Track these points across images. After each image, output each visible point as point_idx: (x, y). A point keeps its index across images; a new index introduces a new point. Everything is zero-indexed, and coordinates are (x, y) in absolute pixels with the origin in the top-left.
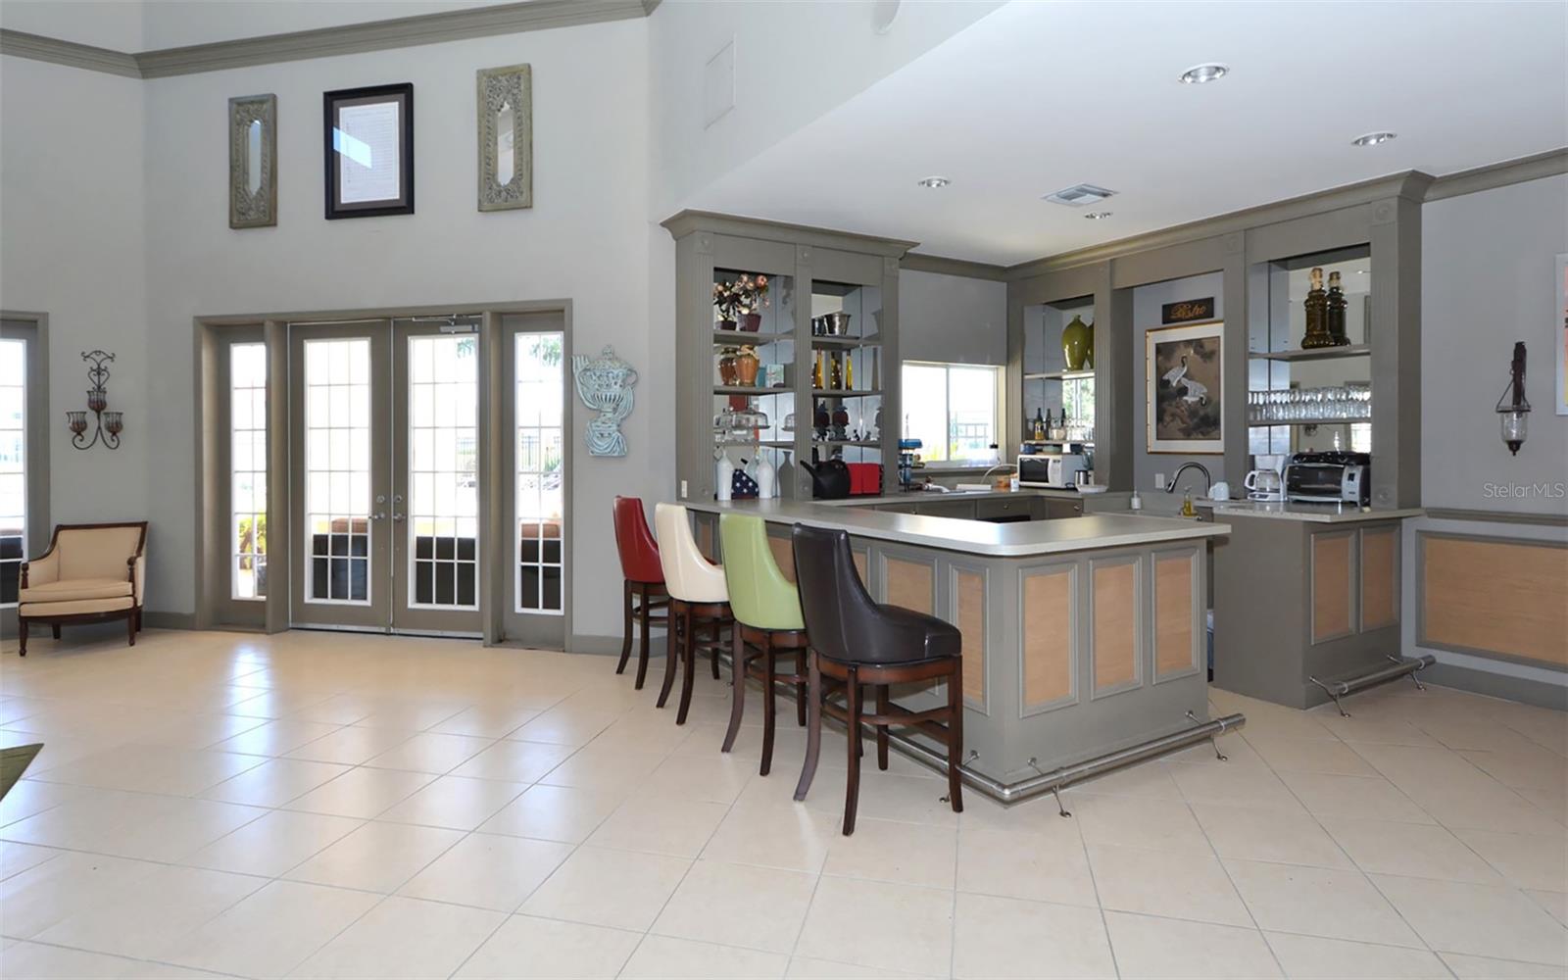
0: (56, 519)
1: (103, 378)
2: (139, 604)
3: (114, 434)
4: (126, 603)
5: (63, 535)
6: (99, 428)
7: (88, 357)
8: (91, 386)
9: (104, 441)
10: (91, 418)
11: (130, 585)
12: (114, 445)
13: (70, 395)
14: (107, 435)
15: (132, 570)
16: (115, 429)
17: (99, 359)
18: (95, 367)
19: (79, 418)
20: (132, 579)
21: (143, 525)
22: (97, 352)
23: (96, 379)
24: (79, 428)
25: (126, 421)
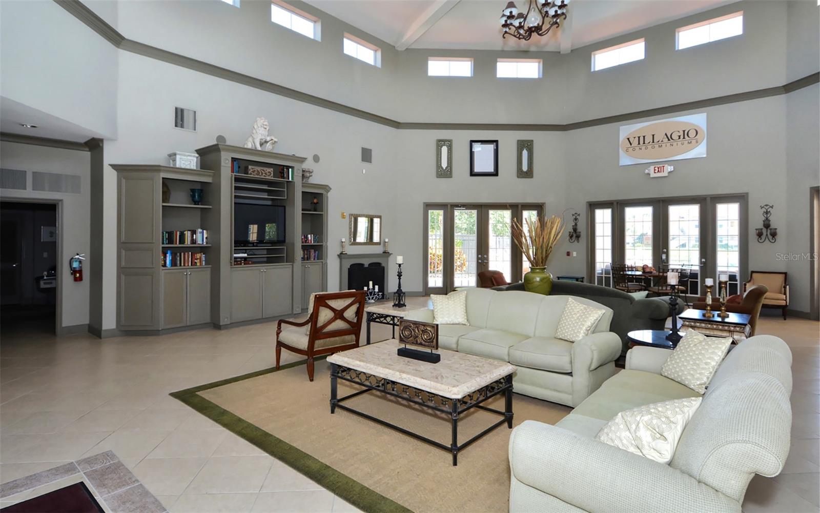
0: (751, 268)
1: (768, 215)
2: (788, 304)
3: (773, 237)
4: (783, 303)
5: (754, 275)
6: (767, 235)
7: (763, 207)
8: (764, 218)
9: (769, 240)
10: (764, 231)
11: (785, 296)
12: (773, 241)
13: (756, 222)
14: (770, 237)
15: (785, 290)
16: (774, 235)
17: (767, 208)
18: (765, 211)
19: (760, 231)
20: (785, 294)
21: (785, 274)
22: (767, 205)
23: (765, 216)
24: (760, 235)
25: (778, 231)
